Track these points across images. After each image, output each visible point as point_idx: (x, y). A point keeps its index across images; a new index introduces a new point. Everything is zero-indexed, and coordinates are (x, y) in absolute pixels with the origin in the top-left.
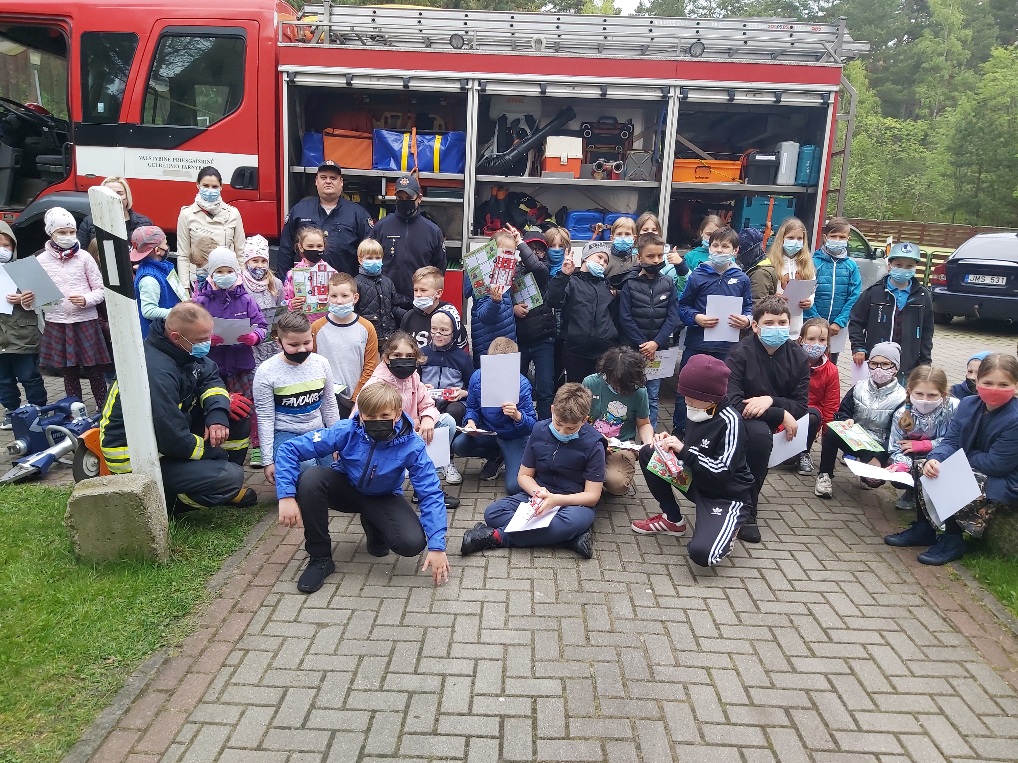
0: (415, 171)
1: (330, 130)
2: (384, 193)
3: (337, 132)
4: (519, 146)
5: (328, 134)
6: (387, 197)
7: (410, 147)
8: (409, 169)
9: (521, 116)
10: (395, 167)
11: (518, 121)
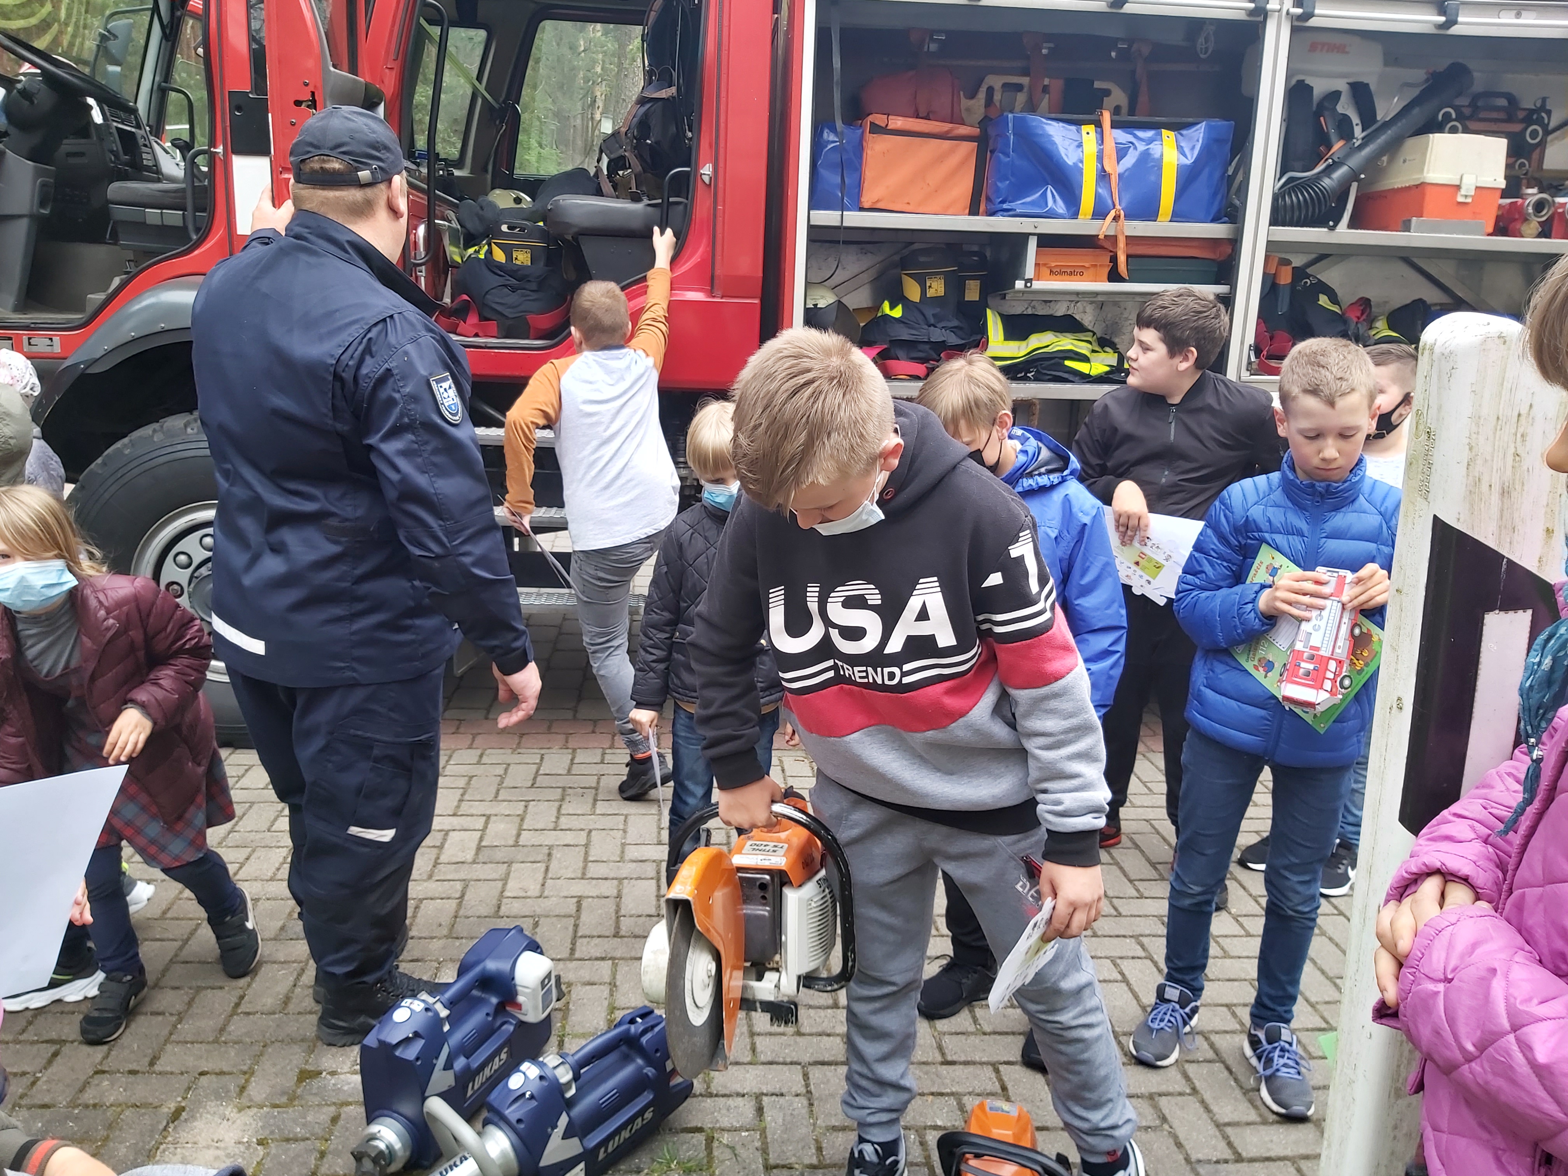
0: (1116, 218)
1: (879, 119)
2: (1030, 272)
3: (897, 122)
4: (1348, 155)
5: (876, 129)
6: (1037, 285)
7: (1100, 158)
8: (1099, 213)
9: (1341, 85)
10: (1060, 207)
11: (1335, 96)
